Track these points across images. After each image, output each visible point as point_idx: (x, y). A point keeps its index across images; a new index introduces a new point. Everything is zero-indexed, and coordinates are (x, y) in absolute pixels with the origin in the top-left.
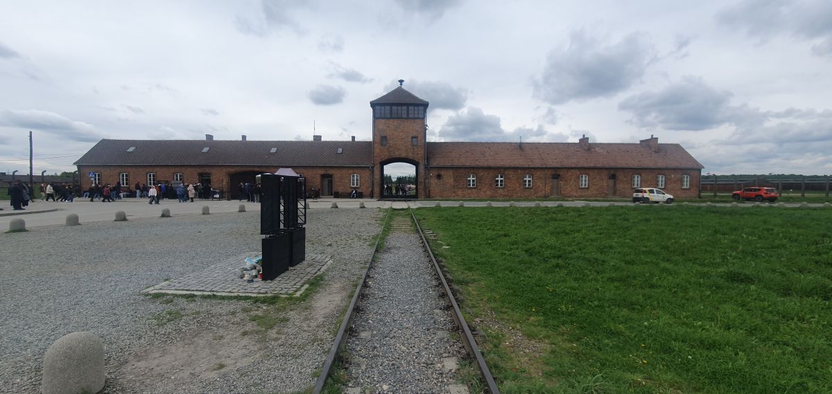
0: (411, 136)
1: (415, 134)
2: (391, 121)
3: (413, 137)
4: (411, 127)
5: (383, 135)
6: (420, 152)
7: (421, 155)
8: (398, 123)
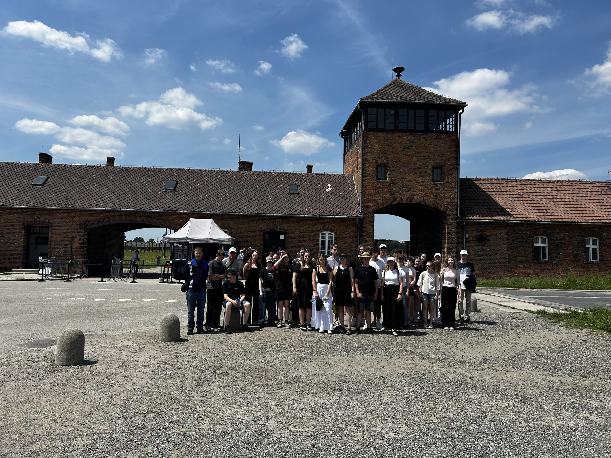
0: (432, 163)
1: (439, 161)
2: (395, 136)
3: (435, 167)
5: (380, 161)
6: (447, 195)
7: (450, 200)
8: (408, 139)
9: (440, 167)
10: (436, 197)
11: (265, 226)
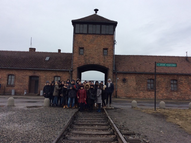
0: (103, 47)
1: (106, 46)
2: (87, 36)
3: (104, 49)
4: (103, 41)
5: (81, 47)
6: (109, 61)
7: (110, 63)
8: (93, 37)
9: (107, 49)
10: (104, 62)
11: (30, 74)
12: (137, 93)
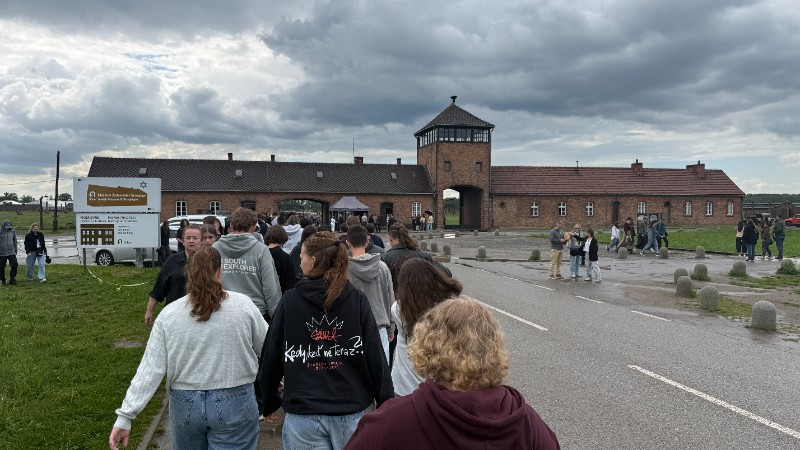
0: (475, 161)
2: (455, 145)
4: (475, 152)
5: (447, 160)
6: (484, 179)
7: (485, 182)
9: (480, 163)
10: (478, 181)
11: (381, 200)
12: (518, 222)
